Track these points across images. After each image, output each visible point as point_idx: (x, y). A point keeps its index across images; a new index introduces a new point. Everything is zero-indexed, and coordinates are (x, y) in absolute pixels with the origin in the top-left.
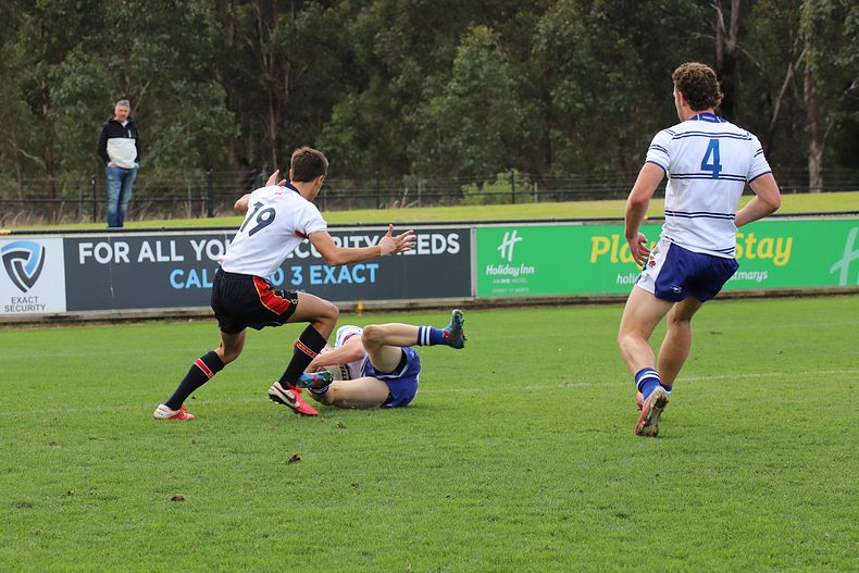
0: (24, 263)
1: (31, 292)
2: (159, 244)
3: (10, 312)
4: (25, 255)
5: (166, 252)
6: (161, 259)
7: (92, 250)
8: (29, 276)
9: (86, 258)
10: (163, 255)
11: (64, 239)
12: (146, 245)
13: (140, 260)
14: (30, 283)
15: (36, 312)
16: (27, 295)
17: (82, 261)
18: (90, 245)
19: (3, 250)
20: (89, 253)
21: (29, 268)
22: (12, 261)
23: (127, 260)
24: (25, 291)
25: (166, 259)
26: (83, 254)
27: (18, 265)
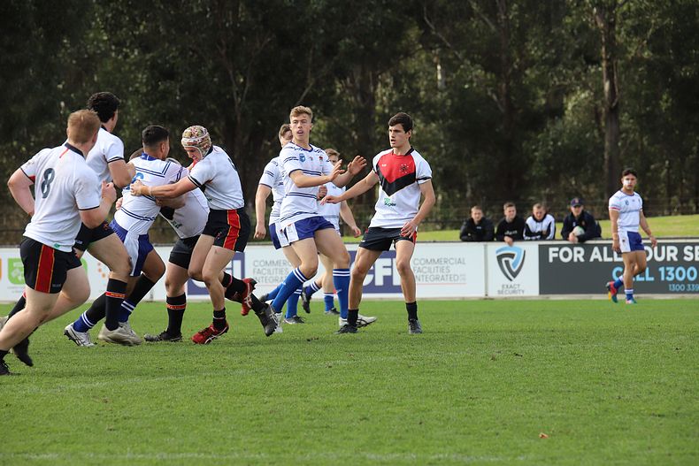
0: (511, 261)
1: (516, 281)
2: (605, 249)
3: (501, 295)
4: (512, 256)
5: (610, 255)
6: (607, 259)
7: (558, 252)
8: (514, 270)
9: (554, 258)
10: (608, 256)
11: (540, 246)
12: (596, 249)
13: (592, 260)
14: (515, 275)
15: (518, 295)
16: (512, 283)
17: (551, 260)
18: (557, 249)
19: (497, 252)
20: (556, 255)
21: (514, 265)
22: (503, 260)
23: (582, 260)
24: (511, 280)
25: (610, 260)
26: (552, 256)
27: (507, 262)
